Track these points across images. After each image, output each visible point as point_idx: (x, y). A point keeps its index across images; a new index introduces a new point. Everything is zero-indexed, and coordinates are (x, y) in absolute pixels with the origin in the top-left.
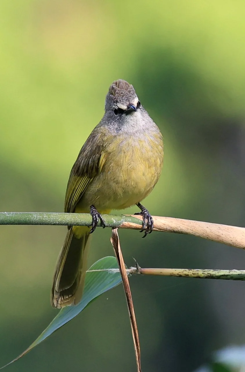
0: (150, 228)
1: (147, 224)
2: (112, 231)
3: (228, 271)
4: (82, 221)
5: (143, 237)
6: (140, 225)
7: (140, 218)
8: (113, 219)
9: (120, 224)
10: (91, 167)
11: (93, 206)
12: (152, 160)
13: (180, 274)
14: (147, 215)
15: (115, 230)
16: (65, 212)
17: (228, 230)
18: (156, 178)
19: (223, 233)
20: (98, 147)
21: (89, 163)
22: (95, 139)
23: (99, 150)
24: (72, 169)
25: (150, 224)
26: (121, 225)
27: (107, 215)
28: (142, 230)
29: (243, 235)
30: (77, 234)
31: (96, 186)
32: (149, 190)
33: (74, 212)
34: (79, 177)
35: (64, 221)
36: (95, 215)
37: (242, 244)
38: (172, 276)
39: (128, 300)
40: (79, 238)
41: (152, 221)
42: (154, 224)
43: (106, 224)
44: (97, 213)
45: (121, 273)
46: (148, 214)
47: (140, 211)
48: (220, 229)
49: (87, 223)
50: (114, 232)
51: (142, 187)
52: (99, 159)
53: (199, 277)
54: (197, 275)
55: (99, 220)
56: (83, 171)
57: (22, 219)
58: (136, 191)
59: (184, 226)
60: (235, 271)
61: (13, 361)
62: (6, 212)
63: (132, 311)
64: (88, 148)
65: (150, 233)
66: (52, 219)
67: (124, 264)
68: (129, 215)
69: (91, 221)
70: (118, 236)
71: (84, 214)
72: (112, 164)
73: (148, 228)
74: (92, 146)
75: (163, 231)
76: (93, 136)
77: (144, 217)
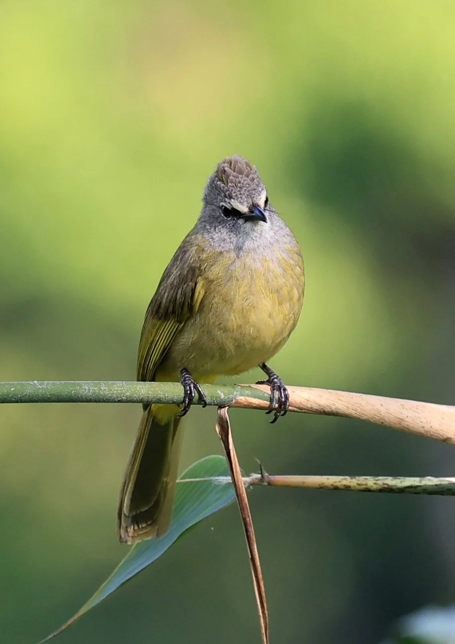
0: (283, 406)
1: (279, 401)
2: (219, 411)
3: (418, 479)
4: (166, 395)
5: (273, 422)
6: (266, 402)
7: (266, 389)
8: (219, 392)
9: (232, 400)
10: (180, 303)
11: (185, 370)
12: (285, 292)
13: (334, 484)
14: (279, 384)
15: (223, 410)
16: (138, 381)
17: (417, 409)
18: (291, 322)
19: (409, 415)
20: (192, 270)
21: (176, 298)
22: (187, 256)
23: (193, 275)
24: (148, 308)
25: (283, 400)
26: (234, 402)
27: (210, 385)
28: (270, 410)
29: (443, 419)
30: (160, 417)
31: (189, 337)
32: (280, 342)
33: (153, 380)
34: (160, 321)
35: (136, 396)
36: (189, 385)
37: (441, 433)
38: (322, 488)
39: (247, 531)
40: (163, 424)
41: (286, 395)
42: (290, 399)
43: (208, 400)
44: (192, 382)
45: (234, 483)
46: (280, 383)
47: (266, 378)
48: (403, 408)
49: (175, 399)
50: (221, 414)
51: (268, 336)
52: (193, 291)
53: (368, 490)
54: (364, 487)
55: (195, 394)
56: (167, 310)
57: (64, 392)
58: (257, 344)
59: (342, 403)
60: (429, 480)
61: (52, 635)
62: (35, 382)
63: (254, 549)
64: (175, 272)
65: (283, 415)
66: (115, 392)
67: (238, 469)
68: (248, 385)
69: (183, 395)
70: (228, 420)
71: (170, 383)
72: (216, 299)
73: (280, 406)
74: (182, 268)
75: (305, 411)
76: (183, 250)
77: (273, 387)
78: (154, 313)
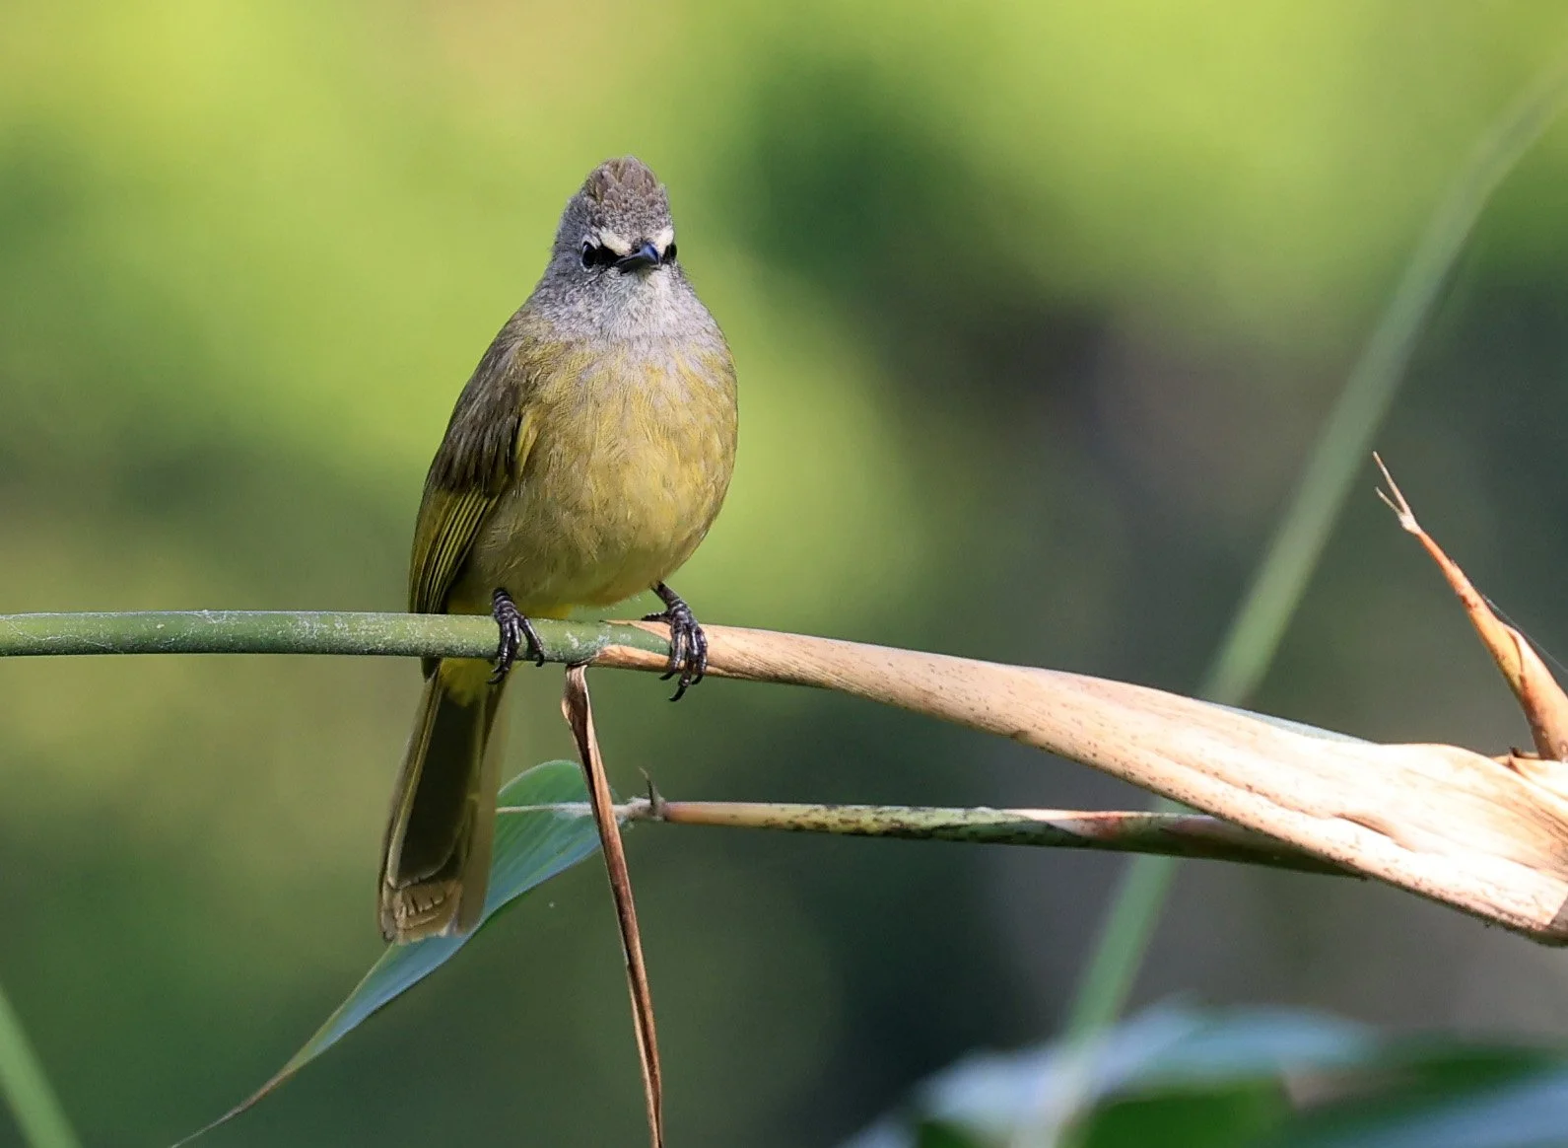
0: (695, 665)
1: (687, 653)
2: (568, 674)
3: (960, 812)
4: (464, 641)
5: (674, 700)
6: (661, 656)
7: (663, 630)
8: (569, 635)
9: (595, 653)
10: (489, 458)
11: (504, 592)
12: (694, 437)
13: (797, 820)
14: (687, 621)
15: (575, 671)
16: (412, 612)
17: (961, 672)
18: (711, 498)
19: (945, 686)
20: (513, 390)
21: (482, 446)
22: (502, 362)
23: (515, 401)
24: (430, 471)
25: (696, 652)
26: (598, 655)
27: (551, 622)
28: (669, 671)
29: (1010, 692)
30: (457, 688)
31: (507, 526)
32: (690, 538)
33: (443, 610)
34: (452, 495)
35: (404, 642)
36: (511, 620)
37: (1008, 720)
38: (770, 828)
39: (621, 911)
40: (465, 701)
41: (702, 643)
42: (709, 651)
43: (546, 650)
44: (515, 616)
45: (598, 817)
46: (690, 618)
47: (661, 609)
48: (933, 671)
49: (483, 647)
50: (573, 679)
51: (663, 524)
52: (515, 432)
53: (861, 833)
54: (853, 826)
55: (521, 640)
56: (465, 473)
57: (262, 633)
58: (643, 541)
59: (813, 659)
60: (983, 813)
61: (230, 1115)
62: (205, 612)
63: (635, 948)
64: (482, 397)
65: (696, 682)
66: (363, 633)
67: (605, 788)
68: (625, 623)
69: (496, 640)
70: (586, 691)
72: (558, 447)
73: (689, 665)
74: (495, 387)
75: (739, 675)
76: (497, 350)
77: (675, 627)
78: (440, 478)
